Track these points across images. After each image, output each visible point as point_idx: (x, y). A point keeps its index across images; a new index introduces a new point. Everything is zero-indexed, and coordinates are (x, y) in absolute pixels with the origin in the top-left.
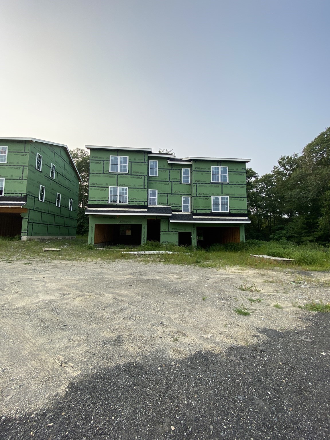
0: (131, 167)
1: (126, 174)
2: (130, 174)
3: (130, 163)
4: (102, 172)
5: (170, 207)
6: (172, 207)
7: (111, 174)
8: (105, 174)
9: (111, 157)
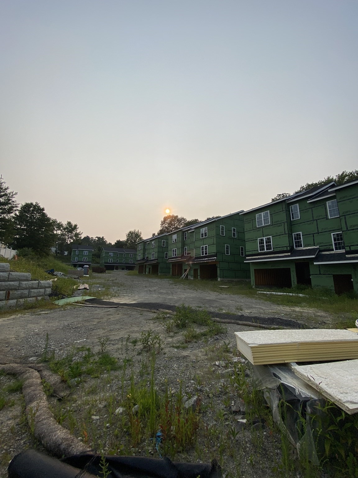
0: (272, 219)
1: (269, 226)
2: (272, 224)
3: (271, 215)
4: (252, 229)
5: (318, 247)
6: (320, 247)
7: (258, 229)
8: (254, 230)
9: (257, 216)
